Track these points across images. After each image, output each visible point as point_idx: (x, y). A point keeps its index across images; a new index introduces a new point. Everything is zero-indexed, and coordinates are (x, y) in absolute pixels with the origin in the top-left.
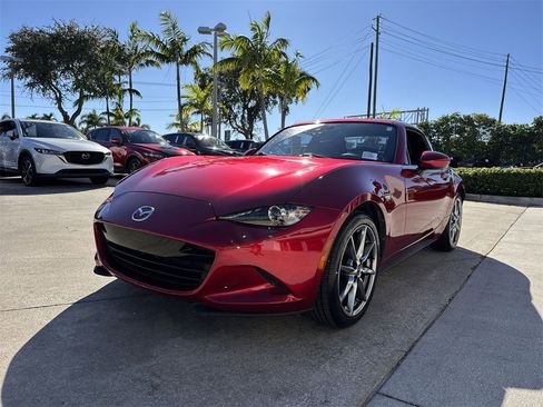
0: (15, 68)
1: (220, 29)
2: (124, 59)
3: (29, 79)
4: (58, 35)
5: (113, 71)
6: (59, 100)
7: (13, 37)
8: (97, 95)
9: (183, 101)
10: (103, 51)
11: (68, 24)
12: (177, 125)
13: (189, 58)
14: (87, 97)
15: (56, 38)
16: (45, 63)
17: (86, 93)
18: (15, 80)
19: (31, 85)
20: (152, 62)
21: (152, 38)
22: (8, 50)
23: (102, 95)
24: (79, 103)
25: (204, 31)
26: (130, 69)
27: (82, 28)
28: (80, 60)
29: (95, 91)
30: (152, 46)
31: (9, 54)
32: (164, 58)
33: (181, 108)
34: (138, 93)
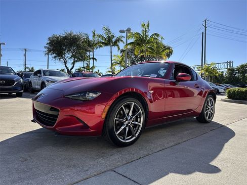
0: (49, 51)
1: (129, 30)
2: (91, 45)
3: (54, 55)
4: (66, 37)
5: (86, 50)
6: (65, 63)
7: (49, 39)
8: (80, 60)
9: (113, 62)
10: (83, 42)
11: (70, 32)
12: (110, 71)
13: (115, 44)
14: (76, 61)
15: (65, 38)
16: (61, 48)
17: (76, 59)
18: (49, 55)
19: (55, 57)
20: (101, 46)
21: (100, 36)
22: (47, 44)
23: (82, 60)
24: (73, 63)
25: (122, 31)
26: (93, 49)
27: (75, 34)
28: (74, 47)
29: (79, 59)
30: (100, 40)
31: (48, 46)
32: (106, 44)
33: (112, 64)
34: (96, 59)
